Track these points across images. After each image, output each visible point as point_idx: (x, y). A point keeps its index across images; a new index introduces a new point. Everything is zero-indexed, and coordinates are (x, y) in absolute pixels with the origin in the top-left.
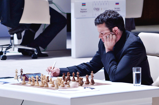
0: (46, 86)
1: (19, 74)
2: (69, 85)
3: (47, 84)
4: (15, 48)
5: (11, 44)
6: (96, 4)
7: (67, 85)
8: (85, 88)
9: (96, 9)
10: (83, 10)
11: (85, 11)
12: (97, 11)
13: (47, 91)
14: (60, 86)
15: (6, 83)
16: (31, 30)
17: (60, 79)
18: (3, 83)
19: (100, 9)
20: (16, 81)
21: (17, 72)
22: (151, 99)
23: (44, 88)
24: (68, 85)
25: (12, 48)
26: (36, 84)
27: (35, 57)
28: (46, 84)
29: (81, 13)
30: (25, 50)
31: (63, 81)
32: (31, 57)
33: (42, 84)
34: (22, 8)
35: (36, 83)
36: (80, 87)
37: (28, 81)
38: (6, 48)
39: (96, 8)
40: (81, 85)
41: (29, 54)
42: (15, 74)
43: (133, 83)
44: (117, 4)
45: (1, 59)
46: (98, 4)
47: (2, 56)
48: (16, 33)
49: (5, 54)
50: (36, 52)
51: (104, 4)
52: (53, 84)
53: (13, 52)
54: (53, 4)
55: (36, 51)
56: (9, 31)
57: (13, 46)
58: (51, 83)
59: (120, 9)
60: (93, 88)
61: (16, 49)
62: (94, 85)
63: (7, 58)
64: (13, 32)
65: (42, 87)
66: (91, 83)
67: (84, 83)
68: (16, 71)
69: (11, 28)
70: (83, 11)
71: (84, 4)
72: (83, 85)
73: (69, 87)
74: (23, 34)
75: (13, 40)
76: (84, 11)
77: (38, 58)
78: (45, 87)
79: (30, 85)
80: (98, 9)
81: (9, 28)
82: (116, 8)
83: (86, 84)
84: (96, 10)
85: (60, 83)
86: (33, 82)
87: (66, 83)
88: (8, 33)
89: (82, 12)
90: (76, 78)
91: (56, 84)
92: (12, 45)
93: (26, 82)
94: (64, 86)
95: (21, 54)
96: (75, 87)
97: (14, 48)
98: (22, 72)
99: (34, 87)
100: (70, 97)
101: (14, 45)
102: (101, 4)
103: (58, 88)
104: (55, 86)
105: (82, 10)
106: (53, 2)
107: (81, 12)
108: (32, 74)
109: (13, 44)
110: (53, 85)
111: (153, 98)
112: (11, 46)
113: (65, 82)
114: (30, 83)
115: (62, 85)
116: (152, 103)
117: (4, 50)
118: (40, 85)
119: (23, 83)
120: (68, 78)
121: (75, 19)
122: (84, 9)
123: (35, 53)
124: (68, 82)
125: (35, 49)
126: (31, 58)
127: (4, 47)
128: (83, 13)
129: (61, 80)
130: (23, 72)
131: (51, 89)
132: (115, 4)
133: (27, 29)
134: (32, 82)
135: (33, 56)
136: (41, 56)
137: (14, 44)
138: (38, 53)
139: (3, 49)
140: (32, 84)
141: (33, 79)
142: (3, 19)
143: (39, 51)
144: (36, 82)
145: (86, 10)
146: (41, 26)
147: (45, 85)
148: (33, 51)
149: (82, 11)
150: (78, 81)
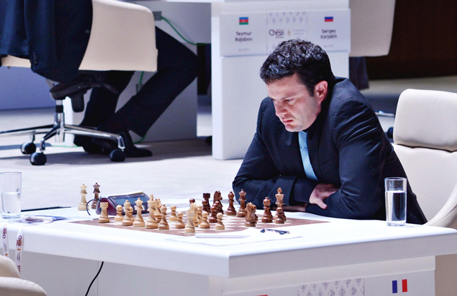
0: (162, 225)
1: (91, 196)
2: (221, 223)
3: (165, 220)
4: (66, 135)
5: (56, 124)
6: (274, 21)
7: (217, 225)
8: (263, 231)
9: (276, 33)
10: (242, 34)
11: (247, 37)
12: (277, 37)
13: (167, 240)
14: (199, 226)
15: (58, 219)
16: (108, 87)
17: (198, 209)
18: (51, 219)
19: (286, 33)
20: (84, 215)
21: (85, 192)
22: (432, 259)
23: (156, 232)
24: (219, 225)
25: (59, 134)
26: (138, 222)
27: (119, 158)
28: (162, 221)
29: (238, 42)
30: (93, 140)
31: (206, 214)
32: (109, 157)
33: (151, 222)
34: (87, 31)
35: (136, 219)
36: (251, 229)
37: (116, 214)
38: (45, 135)
39: (275, 31)
40: (253, 223)
41: (103, 150)
42: (80, 195)
43: (385, 220)
44: (329, 19)
45: (33, 164)
46: (281, 20)
47: (34, 155)
48: (70, 96)
49: (43, 149)
50: (122, 146)
51: (294, 20)
52: (181, 221)
53: (62, 144)
54: (163, 21)
55: (121, 141)
56: (52, 91)
57: (62, 130)
58: (174, 220)
59: (336, 34)
60: (286, 232)
61: (70, 138)
62: (285, 223)
63: (48, 160)
64: (62, 93)
65: (152, 228)
66: (278, 219)
67: (259, 218)
68: (83, 189)
69: (56, 83)
70: (242, 38)
71: (244, 21)
72: (258, 223)
73: (222, 228)
74: (87, 97)
75: (62, 114)
76: (244, 37)
77: (126, 159)
78: (161, 228)
79: (120, 223)
80: (279, 33)
81: (52, 82)
82: (326, 31)
83: (264, 221)
84: (275, 36)
85: (198, 220)
86: (129, 216)
87: (212, 218)
88: (50, 94)
89: (240, 40)
90: (237, 207)
91: (188, 222)
92: (59, 127)
93: (109, 216)
94: (208, 227)
95: (81, 149)
96: (236, 229)
97: (64, 134)
98: (97, 191)
99: (131, 229)
100: (226, 253)
101: (65, 127)
102: (288, 20)
103: (193, 232)
104: (187, 225)
105: (239, 34)
106: (163, 15)
107: (236, 39)
108: (125, 197)
109: (62, 123)
110: (179, 224)
111: (437, 258)
112: (58, 130)
113: (210, 217)
114: (121, 220)
115: (204, 224)
116: (435, 271)
117: (39, 139)
118: (147, 223)
119: (103, 219)
120: (216, 206)
121: (222, 57)
122: (245, 33)
123: (119, 147)
124: (219, 216)
125: (119, 138)
126: (109, 159)
127: (38, 131)
128: (243, 43)
129: (199, 212)
130: (99, 192)
131: (174, 233)
132: (323, 19)
133: (98, 86)
134: (126, 217)
135: (114, 154)
136: (133, 154)
137: (64, 124)
138: (126, 146)
139: (36, 136)
140: (126, 221)
141: (129, 210)
142: (37, 60)
143: (128, 141)
144: (137, 217)
145: (249, 34)
146: (133, 77)
147: (160, 225)
148: (113, 143)
149: (239, 37)
150: (241, 214)
